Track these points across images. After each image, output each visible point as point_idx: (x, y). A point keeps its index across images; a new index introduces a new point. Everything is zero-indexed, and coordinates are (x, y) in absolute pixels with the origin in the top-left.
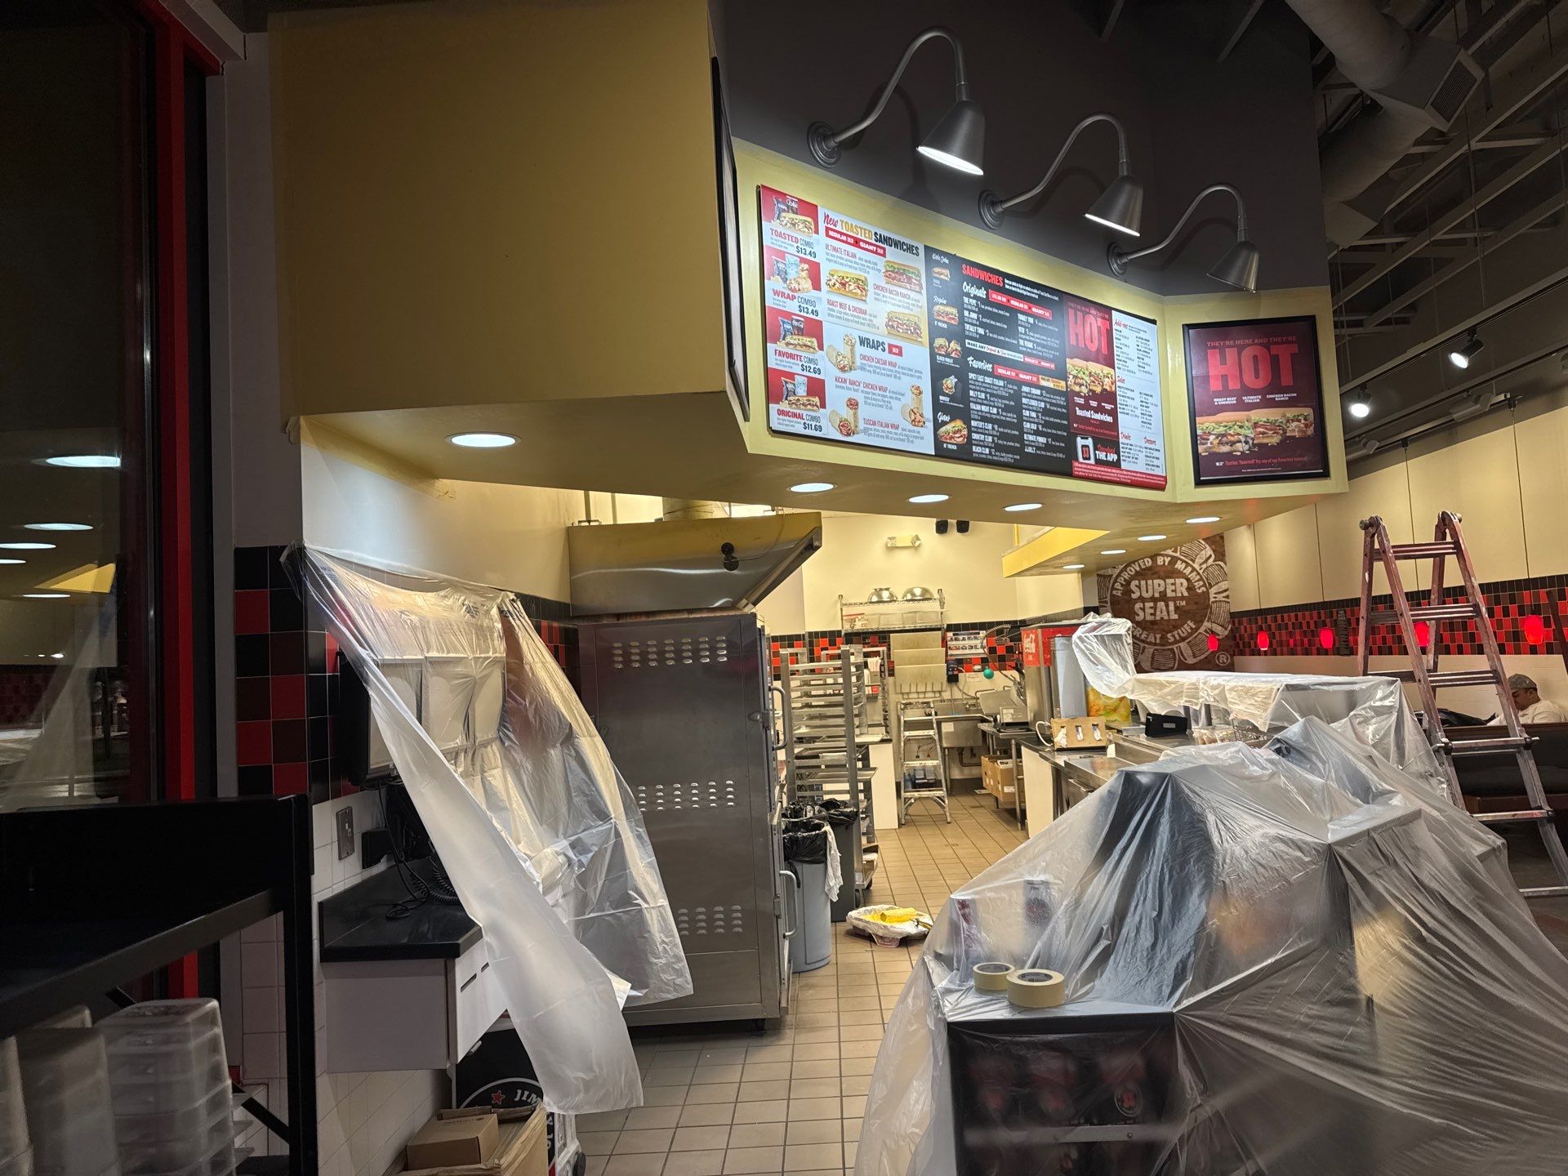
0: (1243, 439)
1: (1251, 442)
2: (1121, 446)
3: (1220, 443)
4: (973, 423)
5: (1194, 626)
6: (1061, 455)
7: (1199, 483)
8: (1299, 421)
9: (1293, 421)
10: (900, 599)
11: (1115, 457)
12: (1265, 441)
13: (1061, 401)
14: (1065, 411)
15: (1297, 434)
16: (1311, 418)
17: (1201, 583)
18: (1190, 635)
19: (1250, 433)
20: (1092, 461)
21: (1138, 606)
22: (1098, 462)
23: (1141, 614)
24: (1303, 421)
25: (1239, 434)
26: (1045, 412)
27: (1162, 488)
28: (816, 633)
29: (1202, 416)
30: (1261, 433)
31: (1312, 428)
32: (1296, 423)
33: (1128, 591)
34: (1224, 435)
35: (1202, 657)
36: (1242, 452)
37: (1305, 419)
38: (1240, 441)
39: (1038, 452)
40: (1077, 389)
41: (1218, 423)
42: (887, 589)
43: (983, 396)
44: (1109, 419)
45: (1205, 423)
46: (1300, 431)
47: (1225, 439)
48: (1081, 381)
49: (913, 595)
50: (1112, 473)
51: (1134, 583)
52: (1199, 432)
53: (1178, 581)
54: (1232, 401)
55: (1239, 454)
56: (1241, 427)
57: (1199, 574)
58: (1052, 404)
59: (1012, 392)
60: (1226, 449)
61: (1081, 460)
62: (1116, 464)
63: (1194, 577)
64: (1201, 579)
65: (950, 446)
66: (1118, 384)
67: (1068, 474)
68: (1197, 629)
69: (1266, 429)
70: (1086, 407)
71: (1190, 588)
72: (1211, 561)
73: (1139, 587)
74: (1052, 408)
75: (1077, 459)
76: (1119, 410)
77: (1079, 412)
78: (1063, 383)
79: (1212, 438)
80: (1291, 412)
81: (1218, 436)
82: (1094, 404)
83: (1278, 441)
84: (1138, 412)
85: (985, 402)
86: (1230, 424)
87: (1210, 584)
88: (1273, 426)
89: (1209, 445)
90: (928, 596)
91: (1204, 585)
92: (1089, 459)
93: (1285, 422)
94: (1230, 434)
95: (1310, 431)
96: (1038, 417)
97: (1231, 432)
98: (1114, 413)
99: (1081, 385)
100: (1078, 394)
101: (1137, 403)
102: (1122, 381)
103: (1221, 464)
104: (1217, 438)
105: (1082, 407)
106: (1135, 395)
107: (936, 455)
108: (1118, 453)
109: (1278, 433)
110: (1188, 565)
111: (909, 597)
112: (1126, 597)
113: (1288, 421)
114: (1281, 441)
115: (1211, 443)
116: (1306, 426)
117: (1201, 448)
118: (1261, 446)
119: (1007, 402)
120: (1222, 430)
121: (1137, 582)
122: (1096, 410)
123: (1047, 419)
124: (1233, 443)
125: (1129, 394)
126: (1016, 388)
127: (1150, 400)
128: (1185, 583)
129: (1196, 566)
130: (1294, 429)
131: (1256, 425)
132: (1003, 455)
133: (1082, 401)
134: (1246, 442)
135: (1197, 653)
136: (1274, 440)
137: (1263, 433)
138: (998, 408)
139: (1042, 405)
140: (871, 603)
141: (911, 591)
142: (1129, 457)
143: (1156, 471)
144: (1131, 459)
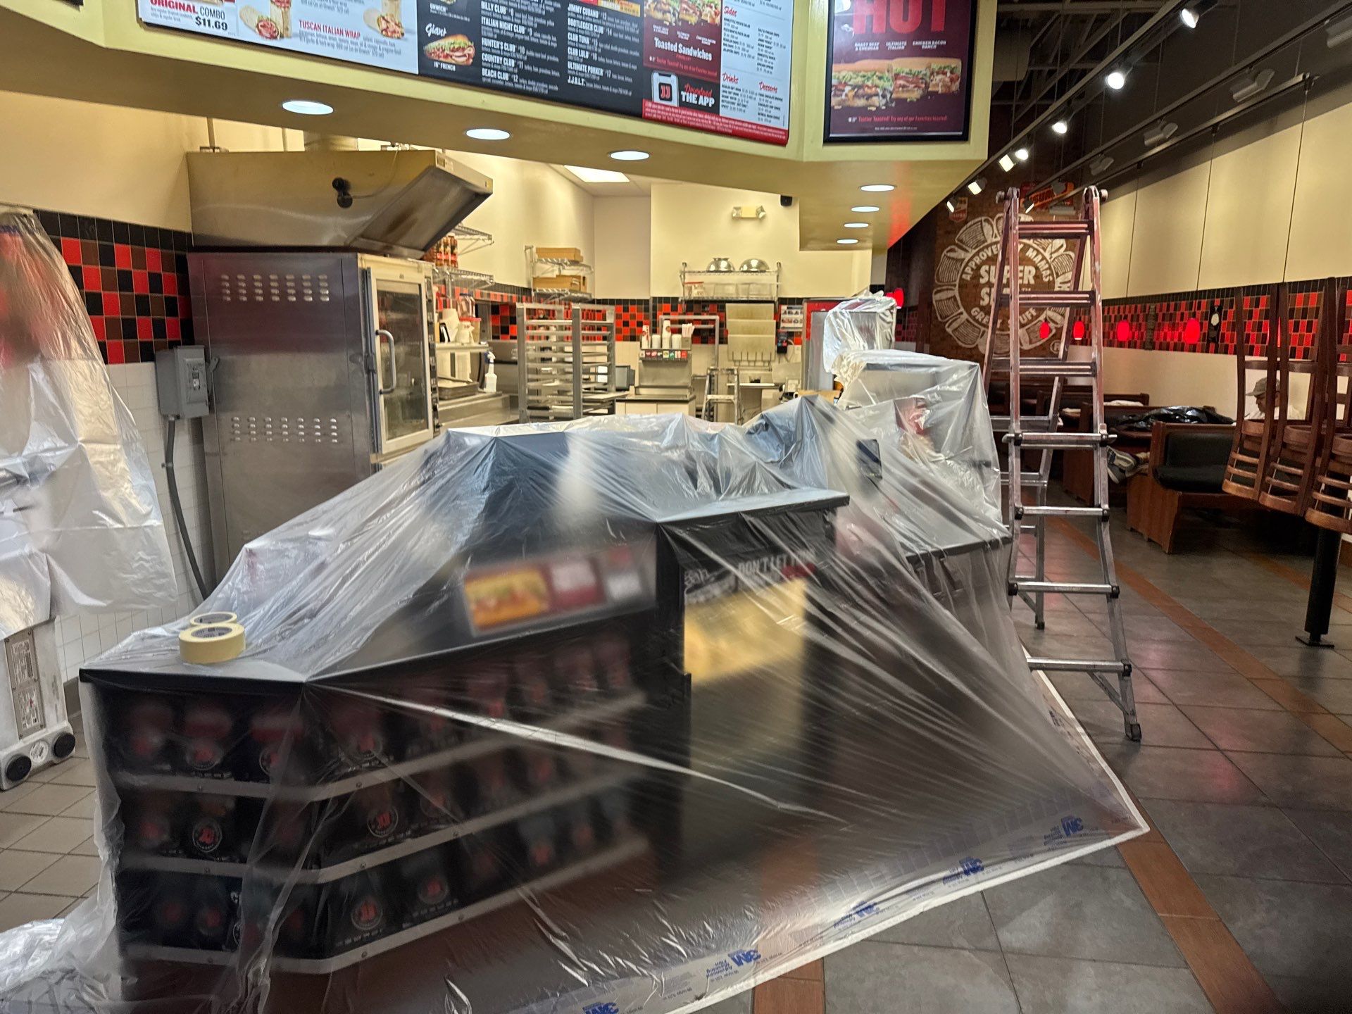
0: (881, 93)
1: (888, 96)
2: (722, 89)
3: (856, 96)
4: (485, 42)
5: (1034, 314)
6: (626, 92)
7: (828, 141)
8: (945, 74)
9: (938, 73)
10: (737, 269)
11: (712, 101)
12: (904, 95)
13: (634, 28)
14: (637, 40)
15: (940, 90)
16: (959, 71)
17: (1048, 272)
18: (1029, 322)
19: (889, 86)
20: (675, 103)
21: (985, 290)
22: (683, 105)
23: (987, 299)
24: (948, 74)
25: (877, 86)
26: (604, 38)
27: (782, 143)
28: (660, 298)
29: (840, 62)
30: (900, 86)
31: (958, 83)
32: (940, 77)
33: (977, 275)
34: (860, 87)
35: (1038, 344)
36: (878, 108)
37: (952, 72)
38: (877, 95)
39: (588, 85)
40: (659, 15)
41: (856, 72)
42: (726, 259)
43: (503, 10)
44: (708, 57)
45: (842, 72)
46: (945, 85)
47: (861, 92)
48: (667, 7)
49: (749, 266)
50: (706, 120)
51: (985, 268)
52: (834, 82)
53: (1027, 268)
54: (874, 46)
55: (874, 109)
56: (880, 78)
57: (1047, 262)
58: (615, 30)
59: (552, 10)
60: (861, 102)
61: (656, 98)
62: (714, 110)
63: (1043, 265)
64: (1050, 268)
65: (444, 66)
66: (724, 16)
67: (638, 115)
68: (1038, 316)
69: (908, 82)
70: (672, 38)
71: (1038, 277)
72: (1062, 250)
73: (988, 272)
74: (615, 35)
75: (650, 99)
76: (723, 47)
77: (659, 44)
78: (637, 7)
79: (847, 89)
80: (937, 63)
81: (854, 87)
82: (686, 36)
83: (919, 97)
84: (754, 52)
85: (505, 18)
86: (869, 74)
87: (1057, 274)
88: (916, 79)
89: (843, 97)
90: (763, 268)
91: (1052, 274)
92: (670, 99)
93: (928, 74)
94: (867, 86)
95: (955, 87)
96: (591, 43)
97: (869, 83)
98: (716, 50)
99: (664, 12)
100: (660, 23)
101: (753, 40)
102: (734, 13)
103: (854, 119)
104: (853, 89)
105: (663, 38)
106: (753, 32)
107: (420, 74)
108: (716, 96)
109: (919, 87)
110: (1038, 252)
111: (745, 268)
112: (974, 281)
113: (932, 74)
114: (922, 97)
115: (846, 95)
116: (952, 80)
117: (834, 101)
118: (901, 102)
119: (544, 22)
120: (859, 80)
121: (987, 267)
122: (686, 44)
123: (607, 47)
124: (869, 97)
125: (741, 29)
126: (559, 6)
127: (774, 39)
128: (1033, 271)
129: (1047, 255)
130: (938, 84)
131: (897, 76)
132: (533, 83)
133: (665, 31)
134: (884, 96)
135: (1034, 340)
136: (914, 95)
137: (903, 86)
138: (527, 27)
139: (601, 30)
140: (709, 271)
141: (748, 263)
142: (733, 103)
143: (774, 123)
144: (736, 106)
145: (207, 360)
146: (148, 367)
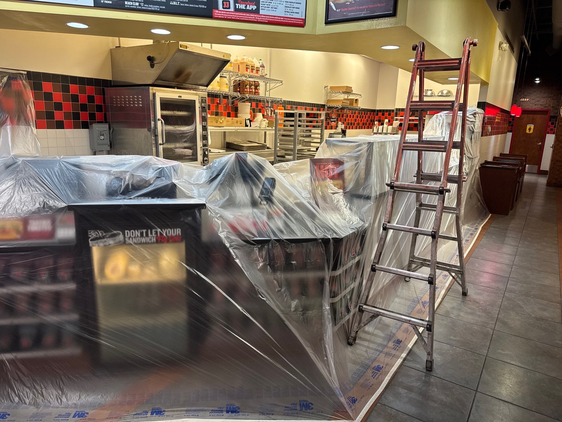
6: (203, 6)
7: (327, 23)
10: (436, 95)
11: (255, 7)
20: (232, 9)
22: (237, 10)
27: (302, 26)
36: (351, 2)
39: (181, 4)
42: (431, 90)
50: (252, 16)
55: (349, 3)
61: (221, 7)
62: (257, 11)
65: (106, 2)
67: (210, 16)
75: (217, 8)
92: (229, 8)
103: (340, 10)
107: (94, 6)
108: (258, 4)
111: (440, 94)
132: (152, 6)
141: (442, 92)
142: (269, 7)
143: (295, 16)
144: (270, 9)
145: (110, 129)
146: (86, 130)
